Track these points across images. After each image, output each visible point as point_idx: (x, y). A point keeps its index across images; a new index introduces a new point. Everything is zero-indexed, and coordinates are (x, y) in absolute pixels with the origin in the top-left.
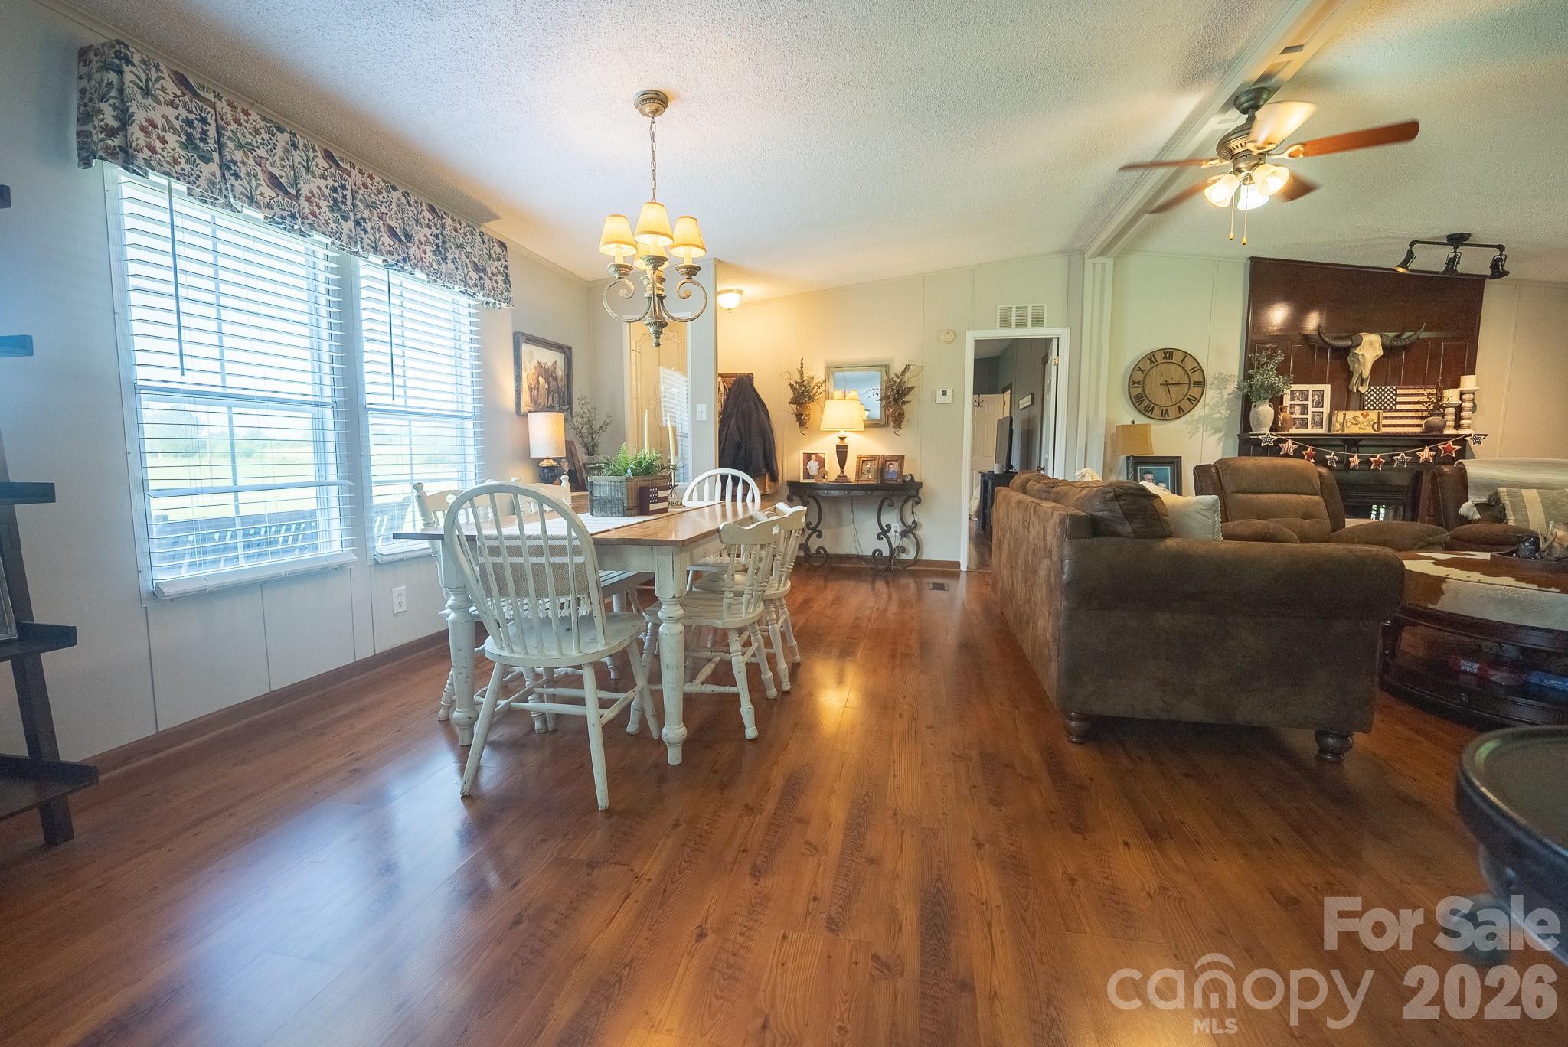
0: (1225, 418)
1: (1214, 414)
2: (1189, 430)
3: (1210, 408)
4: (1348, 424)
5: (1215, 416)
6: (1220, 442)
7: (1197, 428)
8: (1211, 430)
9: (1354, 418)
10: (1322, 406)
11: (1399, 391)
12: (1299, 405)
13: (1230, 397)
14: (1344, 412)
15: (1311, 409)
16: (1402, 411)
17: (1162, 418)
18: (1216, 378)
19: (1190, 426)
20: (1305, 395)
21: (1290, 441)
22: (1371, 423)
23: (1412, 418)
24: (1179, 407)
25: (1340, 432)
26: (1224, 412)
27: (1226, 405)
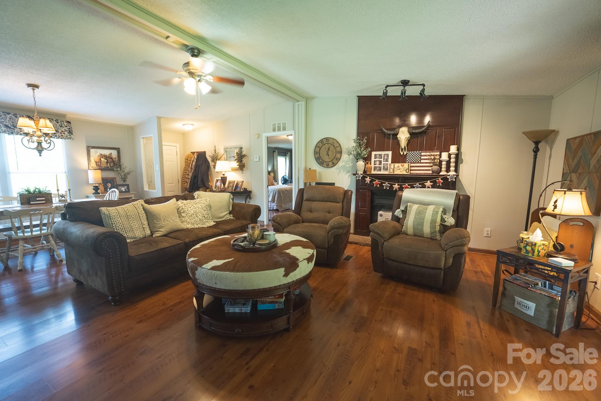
0: (351, 166)
1: (347, 165)
2: (338, 172)
3: (345, 162)
4: (396, 170)
5: (347, 166)
6: (350, 177)
7: (341, 171)
8: (345, 172)
9: (398, 167)
10: (388, 161)
11: (423, 154)
12: (378, 161)
13: (353, 157)
14: (394, 164)
15: (383, 163)
16: (423, 163)
17: (327, 167)
18: (347, 150)
19: (338, 170)
20: (380, 156)
21: (368, 177)
22: (405, 169)
23: (428, 166)
24: (332, 162)
25: (392, 173)
26: (350, 164)
27: (351, 161)
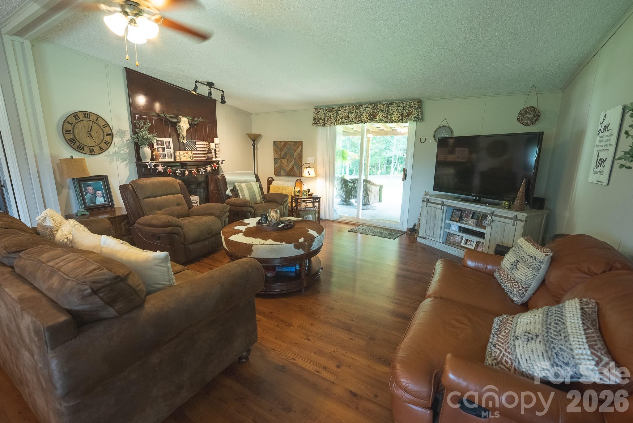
0: (127, 153)
1: (121, 151)
2: (109, 160)
3: (118, 148)
4: (182, 157)
5: (121, 152)
6: (127, 166)
7: (113, 158)
8: (120, 160)
9: (183, 154)
10: (170, 148)
11: (197, 143)
12: (161, 147)
13: (128, 142)
14: (180, 151)
15: (166, 150)
16: (198, 151)
17: (90, 153)
18: (118, 132)
19: (109, 158)
20: (162, 143)
21: (160, 165)
22: (190, 156)
23: (202, 154)
24: (100, 147)
25: (179, 160)
26: (126, 150)
27: (126, 146)
